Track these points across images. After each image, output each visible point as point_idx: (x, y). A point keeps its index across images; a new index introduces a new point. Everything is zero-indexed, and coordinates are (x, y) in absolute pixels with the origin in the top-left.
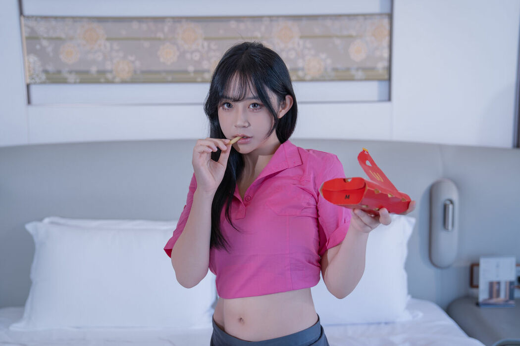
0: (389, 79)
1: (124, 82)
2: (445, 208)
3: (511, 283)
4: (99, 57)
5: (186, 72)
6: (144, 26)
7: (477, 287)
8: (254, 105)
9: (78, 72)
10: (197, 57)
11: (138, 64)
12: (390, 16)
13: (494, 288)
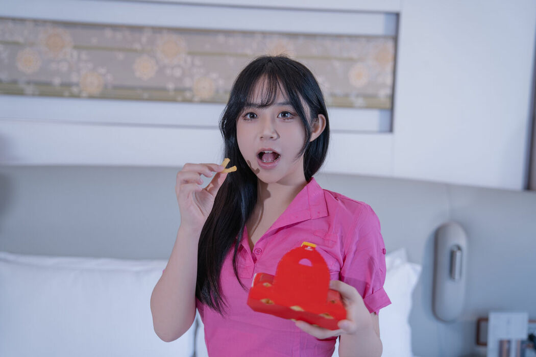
0: (392, 109)
1: (91, 97)
2: (452, 255)
3: (523, 342)
4: (64, 67)
5: (164, 89)
6: (119, 35)
7: (485, 344)
8: (284, 114)
9: (37, 84)
10: (178, 73)
11: (109, 78)
12: (395, 39)
13: (504, 346)
